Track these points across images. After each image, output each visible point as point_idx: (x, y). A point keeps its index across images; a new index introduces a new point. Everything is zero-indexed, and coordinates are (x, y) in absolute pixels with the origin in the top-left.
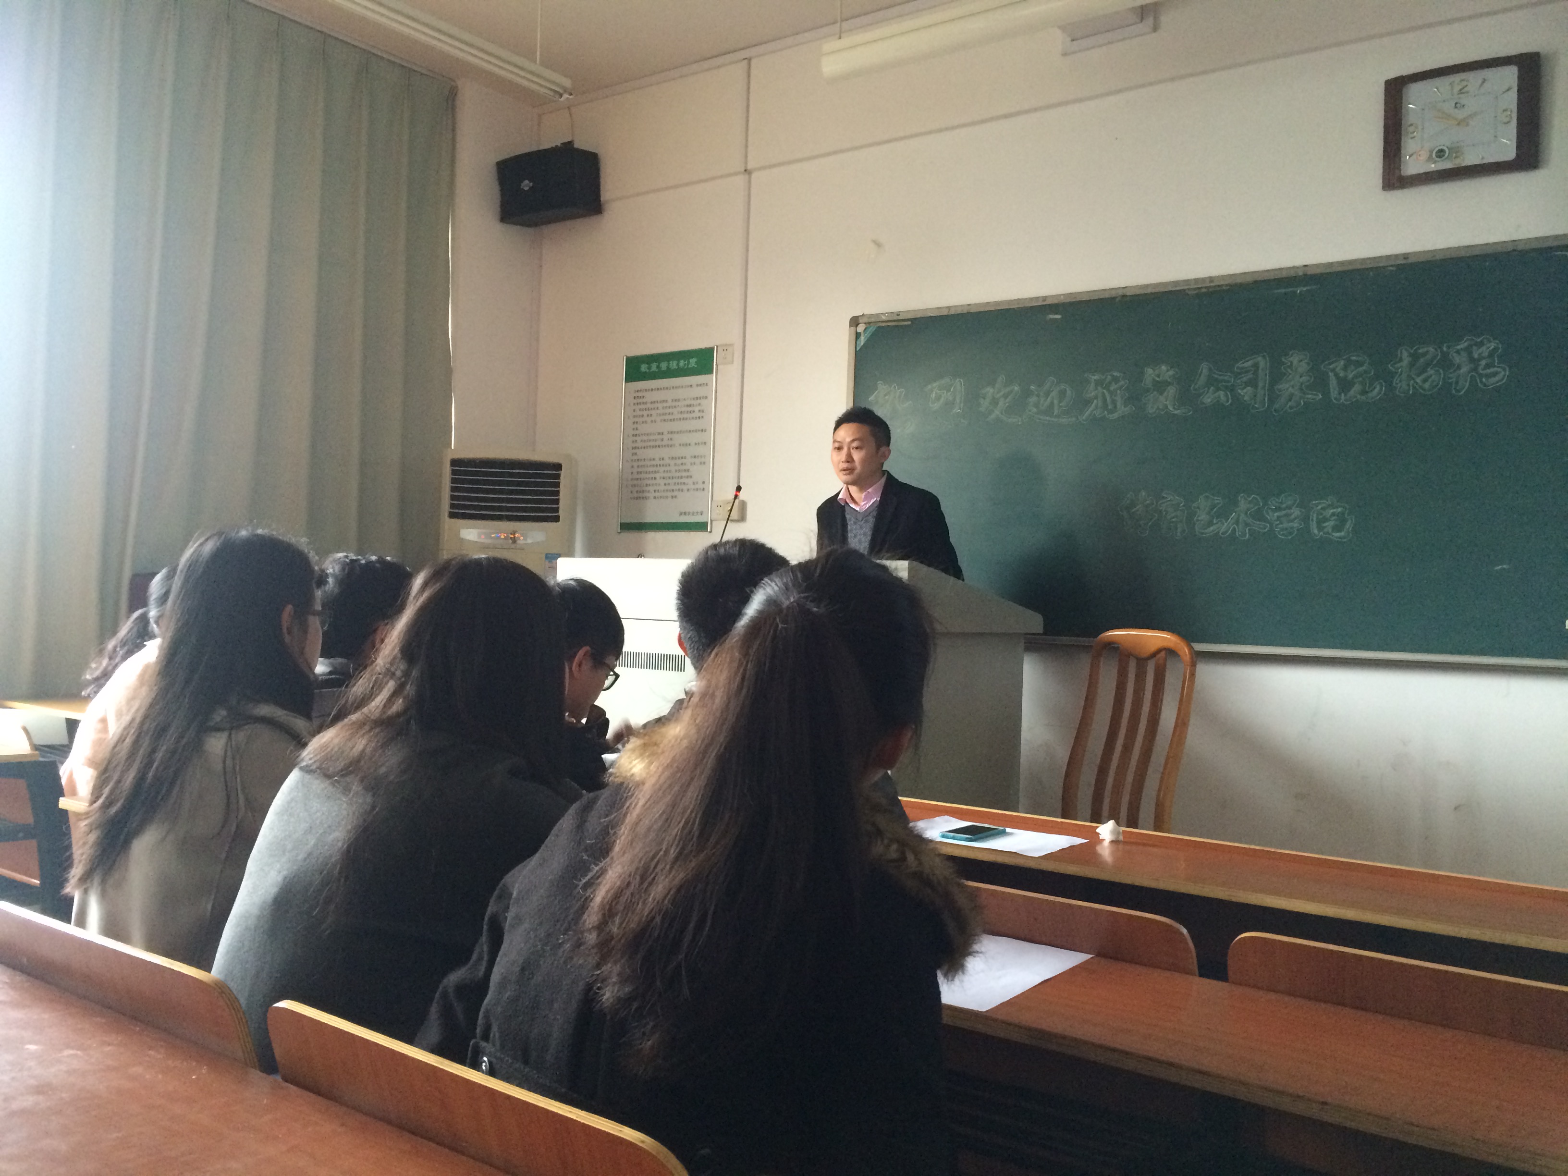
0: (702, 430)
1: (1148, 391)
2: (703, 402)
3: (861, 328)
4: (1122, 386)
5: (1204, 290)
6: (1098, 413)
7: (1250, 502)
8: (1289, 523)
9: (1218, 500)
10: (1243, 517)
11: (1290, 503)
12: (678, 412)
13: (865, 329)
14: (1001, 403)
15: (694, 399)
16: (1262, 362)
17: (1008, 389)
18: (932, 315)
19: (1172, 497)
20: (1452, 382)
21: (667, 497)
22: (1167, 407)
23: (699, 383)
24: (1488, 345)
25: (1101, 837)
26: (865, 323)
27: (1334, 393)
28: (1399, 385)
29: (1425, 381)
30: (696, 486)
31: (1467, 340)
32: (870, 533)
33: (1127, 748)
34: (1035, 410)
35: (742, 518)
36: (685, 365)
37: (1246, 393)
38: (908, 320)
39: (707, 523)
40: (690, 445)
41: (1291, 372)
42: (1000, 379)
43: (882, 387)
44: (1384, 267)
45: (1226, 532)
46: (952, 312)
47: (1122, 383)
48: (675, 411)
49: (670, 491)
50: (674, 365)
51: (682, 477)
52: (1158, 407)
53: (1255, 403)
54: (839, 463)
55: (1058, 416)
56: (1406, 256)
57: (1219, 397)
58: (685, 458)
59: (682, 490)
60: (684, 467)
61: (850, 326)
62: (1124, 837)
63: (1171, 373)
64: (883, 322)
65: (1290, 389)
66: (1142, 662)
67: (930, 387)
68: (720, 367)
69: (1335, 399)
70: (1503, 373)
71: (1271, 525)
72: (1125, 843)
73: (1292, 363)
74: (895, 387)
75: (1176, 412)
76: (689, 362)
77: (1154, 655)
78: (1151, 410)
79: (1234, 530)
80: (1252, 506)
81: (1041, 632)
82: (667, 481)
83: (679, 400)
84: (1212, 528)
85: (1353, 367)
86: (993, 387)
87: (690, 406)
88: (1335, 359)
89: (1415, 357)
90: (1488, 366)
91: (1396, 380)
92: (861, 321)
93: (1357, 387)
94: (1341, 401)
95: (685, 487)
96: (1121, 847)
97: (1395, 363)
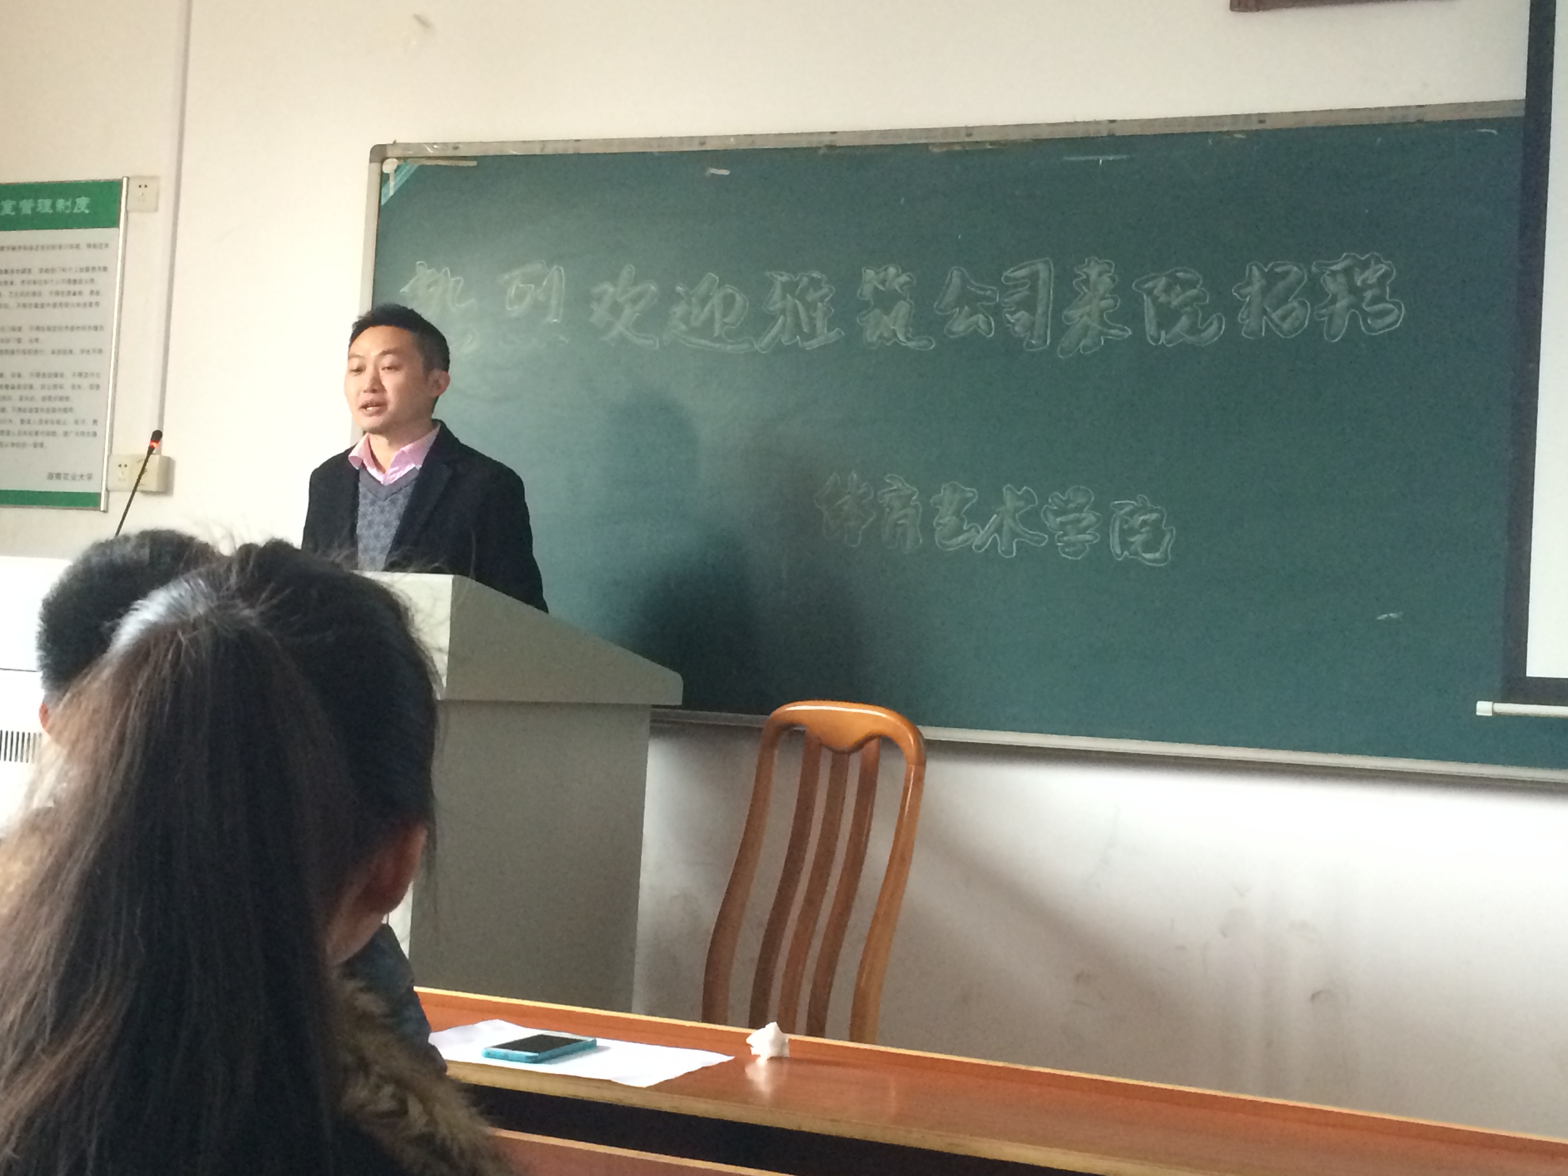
0: (96, 328)
1: (866, 304)
2: (98, 276)
3: (389, 167)
4: (826, 296)
5: (957, 148)
6: (785, 340)
7: (1020, 498)
8: (1078, 534)
9: (971, 492)
10: (1008, 522)
11: (1081, 500)
12: (51, 293)
13: (398, 167)
14: (627, 311)
15: (82, 270)
16: (1042, 269)
17: (639, 289)
18: (515, 153)
19: (900, 484)
20: (1325, 321)
21: (24, 445)
22: (895, 335)
23: (92, 242)
24: (1378, 267)
25: (754, 1051)
26: (397, 158)
27: (1150, 328)
28: (1247, 321)
29: (1284, 318)
30: (81, 428)
31: (1346, 257)
32: (396, 523)
33: (812, 902)
34: (683, 327)
35: (166, 488)
36: (67, 208)
37: (1018, 319)
38: (474, 158)
39: (99, 495)
40: (71, 352)
41: (1086, 290)
42: (625, 273)
43: (423, 273)
44: (1228, 133)
45: (984, 544)
46: (549, 151)
47: (825, 290)
48: (46, 289)
49: (30, 434)
50: (45, 205)
51: (54, 410)
52: (881, 334)
53: (1032, 337)
54: (358, 394)
55: (719, 339)
56: (1262, 118)
57: (977, 323)
58: (62, 375)
59: (54, 434)
60: (59, 392)
61: (371, 161)
62: (791, 1051)
63: (903, 278)
64: (429, 158)
65: (1085, 318)
66: (840, 757)
67: (506, 277)
68: (131, 215)
69: (1152, 337)
70: (1396, 311)
71: (1051, 536)
72: (793, 1060)
73: (1088, 276)
74: (446, 273)
75: (911, 344)
76: (74, 203)
77: (860, 745)
78: (871, 336)
79: (994, 544)
80: (1022, 503)
81: (679, 703)
82: (26, 416)
83: (53, 270)
84: (961, 538)
85: (1178, 287)
86: (615, 286)
87: (75, 281)
88: (1153, 274)
89: (1271, 278)
90: (1375, 301)
91: (1243, 314)
92: (389, 154)
93: (1184, 322)
94: (1160, 343)
95: (60, 429)
96: (786, 1067)
97: (1240, 287)
